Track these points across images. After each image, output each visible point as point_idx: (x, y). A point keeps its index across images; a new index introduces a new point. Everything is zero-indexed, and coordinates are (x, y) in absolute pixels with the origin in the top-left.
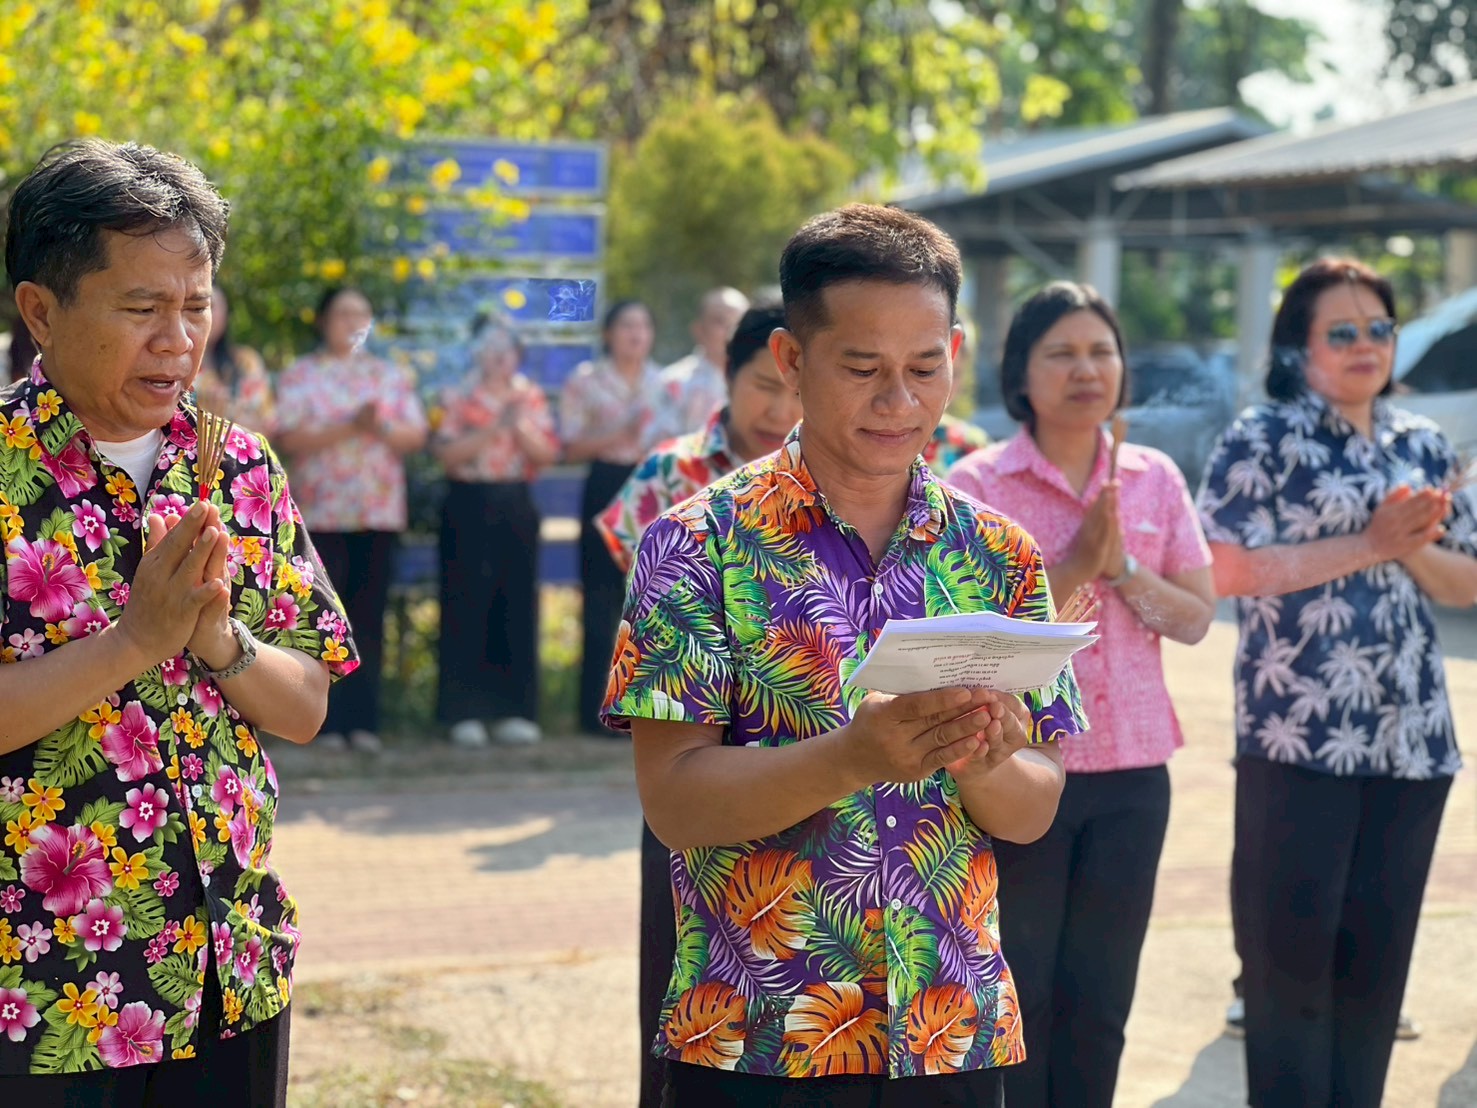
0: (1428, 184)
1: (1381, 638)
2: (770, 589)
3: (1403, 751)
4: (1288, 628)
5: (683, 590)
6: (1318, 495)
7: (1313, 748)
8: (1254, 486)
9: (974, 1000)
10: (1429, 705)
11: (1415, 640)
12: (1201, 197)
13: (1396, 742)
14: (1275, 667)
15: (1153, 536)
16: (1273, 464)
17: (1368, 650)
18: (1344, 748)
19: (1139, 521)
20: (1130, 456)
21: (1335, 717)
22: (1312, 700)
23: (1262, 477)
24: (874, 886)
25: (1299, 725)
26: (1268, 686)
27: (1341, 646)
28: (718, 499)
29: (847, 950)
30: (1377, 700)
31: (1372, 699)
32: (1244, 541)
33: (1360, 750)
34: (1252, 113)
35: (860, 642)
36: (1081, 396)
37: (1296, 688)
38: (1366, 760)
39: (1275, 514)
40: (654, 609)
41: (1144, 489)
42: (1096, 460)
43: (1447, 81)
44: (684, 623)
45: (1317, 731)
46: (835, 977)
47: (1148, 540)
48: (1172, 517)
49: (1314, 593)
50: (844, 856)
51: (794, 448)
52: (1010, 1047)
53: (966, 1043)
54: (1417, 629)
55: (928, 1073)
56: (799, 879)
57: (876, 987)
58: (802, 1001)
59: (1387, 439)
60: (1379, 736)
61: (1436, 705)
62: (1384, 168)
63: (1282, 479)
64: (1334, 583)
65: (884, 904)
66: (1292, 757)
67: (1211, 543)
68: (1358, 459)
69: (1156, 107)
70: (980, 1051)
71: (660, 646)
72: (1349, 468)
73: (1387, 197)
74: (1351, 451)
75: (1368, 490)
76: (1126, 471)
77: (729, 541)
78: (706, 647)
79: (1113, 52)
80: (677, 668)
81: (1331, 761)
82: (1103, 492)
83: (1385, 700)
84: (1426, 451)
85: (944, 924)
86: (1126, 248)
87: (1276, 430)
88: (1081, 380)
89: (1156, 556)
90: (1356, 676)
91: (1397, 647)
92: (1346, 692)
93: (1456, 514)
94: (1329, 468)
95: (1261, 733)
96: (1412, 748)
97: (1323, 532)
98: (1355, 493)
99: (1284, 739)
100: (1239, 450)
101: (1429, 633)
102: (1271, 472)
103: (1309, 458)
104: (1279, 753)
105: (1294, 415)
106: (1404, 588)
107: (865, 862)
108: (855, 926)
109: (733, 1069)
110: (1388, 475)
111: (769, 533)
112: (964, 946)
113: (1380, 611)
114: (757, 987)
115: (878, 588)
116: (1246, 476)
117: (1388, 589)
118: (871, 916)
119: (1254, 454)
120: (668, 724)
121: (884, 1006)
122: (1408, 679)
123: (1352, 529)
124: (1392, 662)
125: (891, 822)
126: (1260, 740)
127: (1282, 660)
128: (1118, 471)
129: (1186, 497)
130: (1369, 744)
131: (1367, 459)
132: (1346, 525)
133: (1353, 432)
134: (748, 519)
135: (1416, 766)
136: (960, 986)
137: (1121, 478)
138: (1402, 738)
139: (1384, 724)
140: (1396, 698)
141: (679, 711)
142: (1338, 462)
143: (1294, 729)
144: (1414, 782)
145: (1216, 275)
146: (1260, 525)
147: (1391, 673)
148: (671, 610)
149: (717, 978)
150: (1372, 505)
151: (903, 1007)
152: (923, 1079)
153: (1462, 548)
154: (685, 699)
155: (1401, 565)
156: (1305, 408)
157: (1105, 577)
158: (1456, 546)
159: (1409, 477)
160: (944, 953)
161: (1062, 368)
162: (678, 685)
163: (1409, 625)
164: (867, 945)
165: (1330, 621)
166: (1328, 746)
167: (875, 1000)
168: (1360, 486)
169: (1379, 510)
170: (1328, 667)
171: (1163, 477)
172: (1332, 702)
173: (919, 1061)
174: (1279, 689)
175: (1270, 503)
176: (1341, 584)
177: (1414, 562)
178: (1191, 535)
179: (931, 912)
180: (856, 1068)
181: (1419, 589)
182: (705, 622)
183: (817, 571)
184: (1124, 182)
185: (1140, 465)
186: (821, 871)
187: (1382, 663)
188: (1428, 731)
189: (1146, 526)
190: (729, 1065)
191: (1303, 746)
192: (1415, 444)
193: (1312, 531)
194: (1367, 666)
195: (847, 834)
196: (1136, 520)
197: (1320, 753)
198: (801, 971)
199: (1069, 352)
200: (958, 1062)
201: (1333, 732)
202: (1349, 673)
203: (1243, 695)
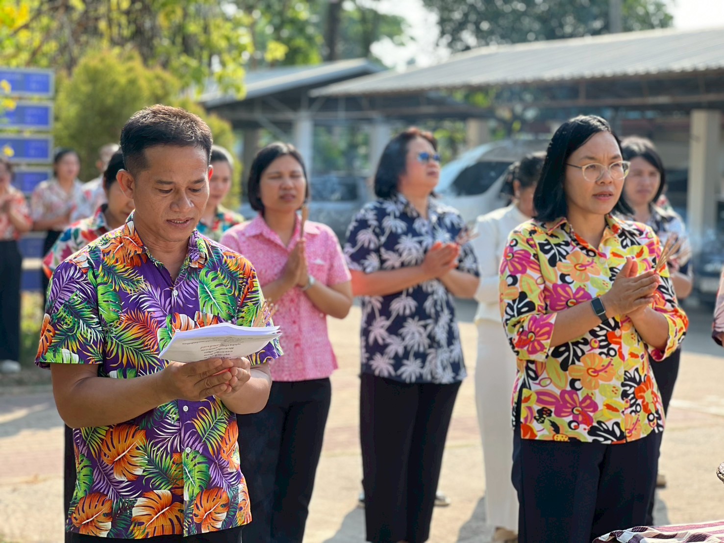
0: (459, 97)
1: (429, 317)
2: (121, 295)
3: (440, 370)
4: (385, 311)
5: (76, 298)
6: (400, 247)
7: (396, 369)
8: (369, 243)
9: (227, 494)
10: (452, 347)
11: (445, 317)
12: (353, 101)
13: (436, 366)
14: (379, 330)
15: (322, 266)
16: (379, 231)
17: (422, 323)
18: (411, 370)
19: (315, 259)
20: (310, 227)
21: (406, 355)
22: (396, 346)
23: (374, 238)
24: (177, 442)
25: (390, 359)
26: (376, 341)
27: (410, 320)
28: (93, 251)
29: (164, 474)
30: (427, 346)
31: (424, 346)
32: (364, 269)
33: (418, 371)
34: (377, 61)
35: (168, 319)
36: (286, 197)
37: (388, 340)
38: (421, 376)
39: (380, 256)
40: (61, 308)
41: (318, 242)
42: (294, 230)
43: (467, 48)
44: (77, 315)
45: (398, 361)
46: (158, 488)
47: (320, 268)
48: (331, 257)
49: (398, 294)
50: (161, 427)
51: (131, 225)
52: (244, 517)
53: (223, 516)
54: (446, 311)
55: (203, 532)
56: (139, 440)
57: (178, 491)
58: (141, 501)
59: (434, 218)
60: (427, 363)
61: (455, 347)
62: (437, 89)
63: (383, 239)
64: (408, 290)
65: (182, 450)
66: (386, 374)
67: (351, 270)
68: (420, 229)
69: (330, 57)
70: (230, 519)
71: (65, 327)
72: (416, 234)
73: (439, 102)
74: (417, 225)
75: (424, 244)
76: (309, 234)
77: (100, 272)
78: (89, 326)
79: (310, 30)
80: (74, 337)
81: (404, 376)
82: (297, 244)
83: (430, 347)
84: (453, 224)
85: (213, 459)
86: (316, 125)
87: (381, 214)
88: (285, 189)
89: (324, 276)
90: (417, 335)
91: (436, 321)
92: (412, 342)
93: (466, 254)
94: (406, 233)
95: (372, 362)
96: (444, 368)
97: (403, 265)
98: (418, 246)
99: (382, 366)
100: (363, 224)
101: (452, 312)
102: (377, 235)
103: (396, 228)
104: (380, 372)
105: (390, 206)
106: (440, 292)
107: (173, 430)
108: (168, 462)
109: (106, 536)
110: (434, 237)
111: (119, 267)
112: (222, 468)
113: (428, 304)
114: (118, 495)
115: (175, 293)
116: (366, 237)
117: (432, 293)
118: (176, 456)
119: (369, 226)
120: (71, 365)
121: (182, 501)
122: (441, 335)
123: (416, 263)
124: (434, 328)
125: (186, 409)
126: (370, 366)
127: (382, 327)
128: (305, 234)
129: (339, 248)
130: (422, 367)
131: (424, 230)
132: (414, 262)
133: (419, 216)
134: (110, 261)
135: (446, 377)
136: (220, 488)
137: (305, 237)
138: (439, 364)
139: (429, 358)
140: (435, 345)
141: (76, 358)
142: (411, 231)
143: (387, 361)
144: (445, 385)
145: (360, 138)
146: (372, 261)
147: (433, 334)
148: (70, 308)
149: (98, 491)
150: (425, 251)
151: (191, 501)
152: (200, 536)
153: (469, 271)
154: (79, 353)
155: (438, 280)
156: (396, 202)
157: (299, 286)
158: (466, 270)
159: (443, 237)
160: (212, 473)
161: (275, 184)
162: (75, 346)
163: (442, 310)
164: (173, 471)
165: (405, 309)
166: (403, 369)
167: (177, 498)
168: (420, 243)
169: (429, 254)
170: (403, 331)
171: (327, 237)
172: (405, 348)
173: (199, 526)
174: (380, 341)
175: (377, 251)
176: (411, 290)
177: (446, 279)
178: (341, 266)
179: (205, 453)
180: (168, 532)
181: (447, 290)
182: (88, 313)
183: (145, 286)
184: (316, 93)
185: (316, 231)
186: (150, 435)
187: (429, 328)
188: (451, 360)
189: (319, 261)
190: (104, 535)
191: (391, 369)
192: (447, 221)
193: (397, 264)
194: (422, 330)
195: (163, 416)
196: (313, 258)
197: (399, 372)
198: (140, 486)
199: (279, 176)
200: (219, 525)
201: (405, 362)
202: (413, 334)
203: (364, 344)
